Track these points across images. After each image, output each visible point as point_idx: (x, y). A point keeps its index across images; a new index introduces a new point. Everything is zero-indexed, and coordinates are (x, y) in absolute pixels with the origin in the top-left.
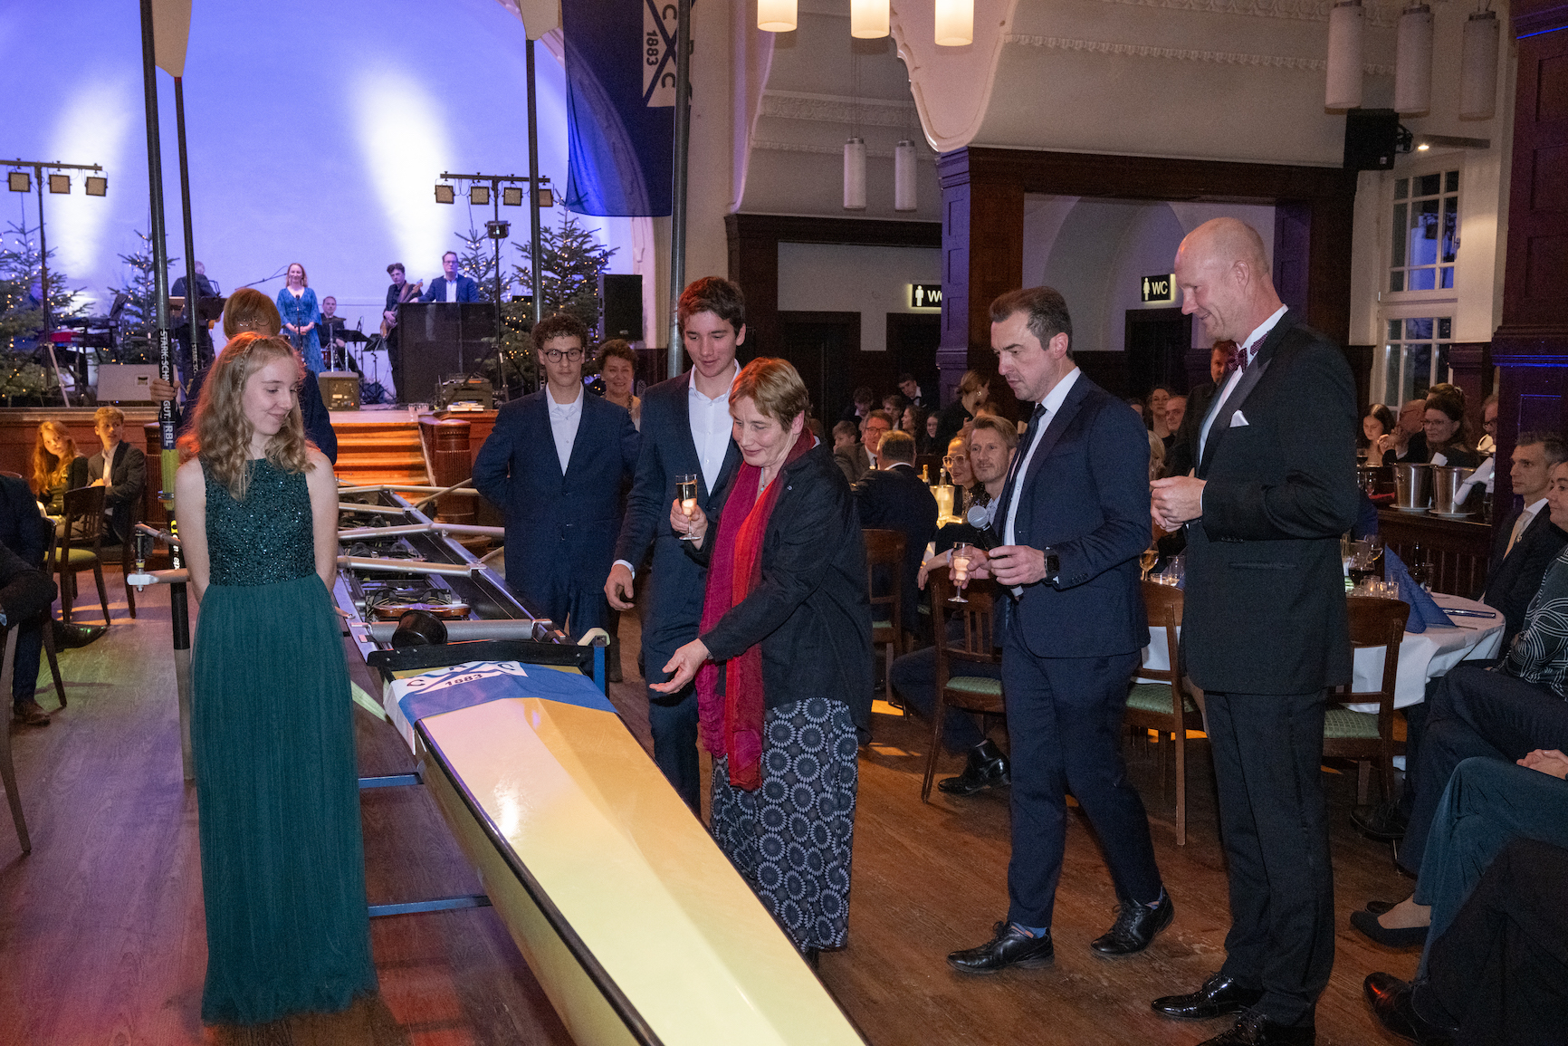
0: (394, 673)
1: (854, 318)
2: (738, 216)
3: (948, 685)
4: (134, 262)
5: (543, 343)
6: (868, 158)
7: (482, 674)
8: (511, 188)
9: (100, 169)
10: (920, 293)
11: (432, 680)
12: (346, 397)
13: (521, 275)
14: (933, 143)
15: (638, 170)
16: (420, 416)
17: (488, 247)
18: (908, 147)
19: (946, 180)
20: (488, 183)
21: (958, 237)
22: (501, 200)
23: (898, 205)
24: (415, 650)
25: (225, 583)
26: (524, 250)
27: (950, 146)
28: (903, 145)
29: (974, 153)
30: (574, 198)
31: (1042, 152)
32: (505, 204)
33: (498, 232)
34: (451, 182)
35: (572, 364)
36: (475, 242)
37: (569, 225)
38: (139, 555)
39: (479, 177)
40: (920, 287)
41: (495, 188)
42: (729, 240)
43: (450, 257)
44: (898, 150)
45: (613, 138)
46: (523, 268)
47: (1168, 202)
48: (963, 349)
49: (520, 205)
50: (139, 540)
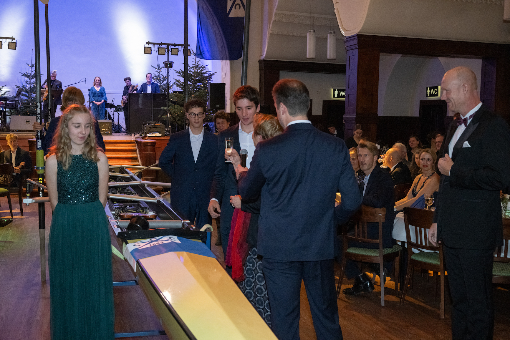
0: (128, 241)
2: (264, 60)
3: (347, 251)
4: (25, 75)
5: (188, 110)
6: (316, 38)
7: (163, 242)
8: (174, 48)
9: (14, 39)
10: (336, 92)
11: (143, 244)
12: (107, 130)
13: (177, 83)
14: (343, 32)
15: (224, 42)
16: (136, 138)
17: (164, 72)
18: (333, 34)
19: (348, 47)
20: (165, 46)
21: (353, 70)
22: (170, 53)
23: (328, 57)
24: (136, 232)
25: (64, 203)
26: (179, 73)
27: (350, 33)
28: (331, 33)
29: (359, 37)
30: (199, 53)
31: (387, 36)
32: (171, 55)
33: (168, 66)
34: (150, 46)
35: (199, 118)
36: (159, 69)
37: (196, 63)
38: (28, 191)
39: (161, 44)
40: (336, 90)
41: (168, 48)
42: (260, 70)
43: (149, 75)
44: (329, 35)
45: (214, 29)
46: (178, 80)
47: (438, 57)
48: (354, 115)
49: (177, 55)
50: (28, 185)
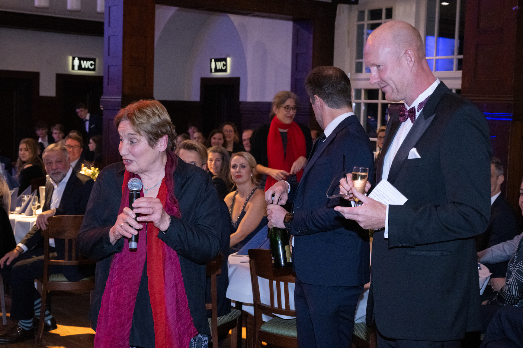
1: (36, 75)
10: (76, 62)
21: (115, 28)
23: (69, 7)
47: (230, 15)
48: (118, 97)
